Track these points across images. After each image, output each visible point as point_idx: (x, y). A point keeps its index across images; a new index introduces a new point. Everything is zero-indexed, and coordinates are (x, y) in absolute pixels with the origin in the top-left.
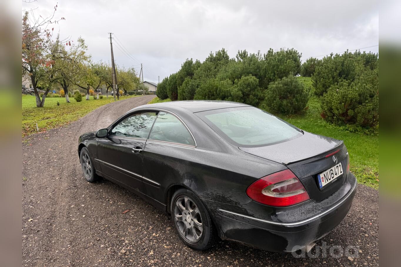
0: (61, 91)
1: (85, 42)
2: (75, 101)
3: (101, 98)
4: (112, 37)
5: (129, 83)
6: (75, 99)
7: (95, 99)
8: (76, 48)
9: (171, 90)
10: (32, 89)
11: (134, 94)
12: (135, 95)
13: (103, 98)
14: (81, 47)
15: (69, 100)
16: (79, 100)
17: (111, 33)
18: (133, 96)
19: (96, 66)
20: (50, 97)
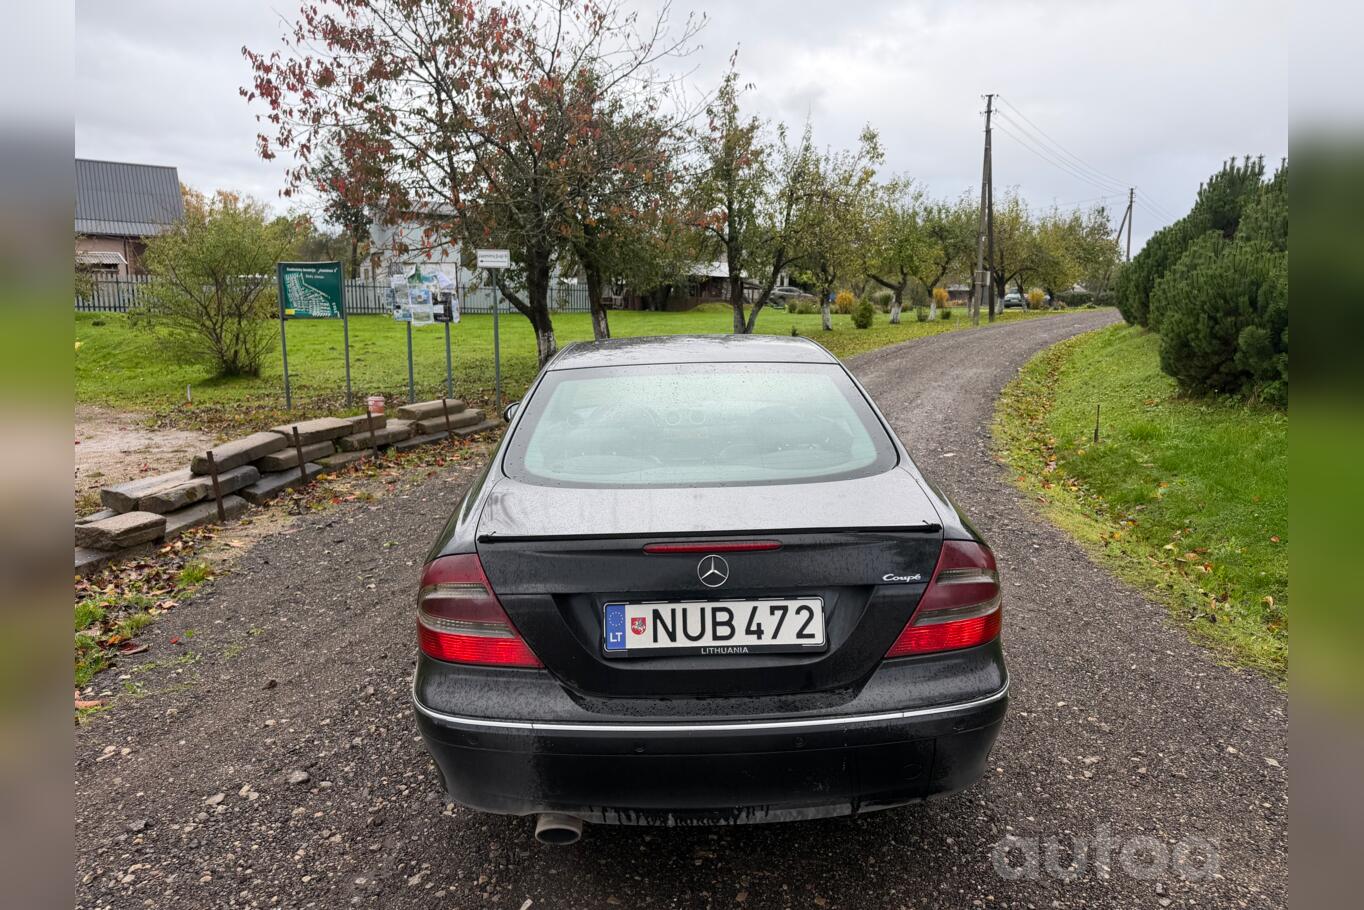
0: (840, 295)
1: (879, 140)
2: (853, 324)
3: (946, 316)
4: (993, 108)
5: (1057, 263)
6: (853, 318)
7: (922, 319)
8: (852, 161)
9: (1141, 286)
10: (782, 290)
11: (1085, 302)
12: (1089, 307)
13: (951, 318)
14: (869, 156)
15: (830, 324)
16: (864, 322)
17: (990, 97)
18: (1081, 311)
19: (939, 212)
20: (810, 313)
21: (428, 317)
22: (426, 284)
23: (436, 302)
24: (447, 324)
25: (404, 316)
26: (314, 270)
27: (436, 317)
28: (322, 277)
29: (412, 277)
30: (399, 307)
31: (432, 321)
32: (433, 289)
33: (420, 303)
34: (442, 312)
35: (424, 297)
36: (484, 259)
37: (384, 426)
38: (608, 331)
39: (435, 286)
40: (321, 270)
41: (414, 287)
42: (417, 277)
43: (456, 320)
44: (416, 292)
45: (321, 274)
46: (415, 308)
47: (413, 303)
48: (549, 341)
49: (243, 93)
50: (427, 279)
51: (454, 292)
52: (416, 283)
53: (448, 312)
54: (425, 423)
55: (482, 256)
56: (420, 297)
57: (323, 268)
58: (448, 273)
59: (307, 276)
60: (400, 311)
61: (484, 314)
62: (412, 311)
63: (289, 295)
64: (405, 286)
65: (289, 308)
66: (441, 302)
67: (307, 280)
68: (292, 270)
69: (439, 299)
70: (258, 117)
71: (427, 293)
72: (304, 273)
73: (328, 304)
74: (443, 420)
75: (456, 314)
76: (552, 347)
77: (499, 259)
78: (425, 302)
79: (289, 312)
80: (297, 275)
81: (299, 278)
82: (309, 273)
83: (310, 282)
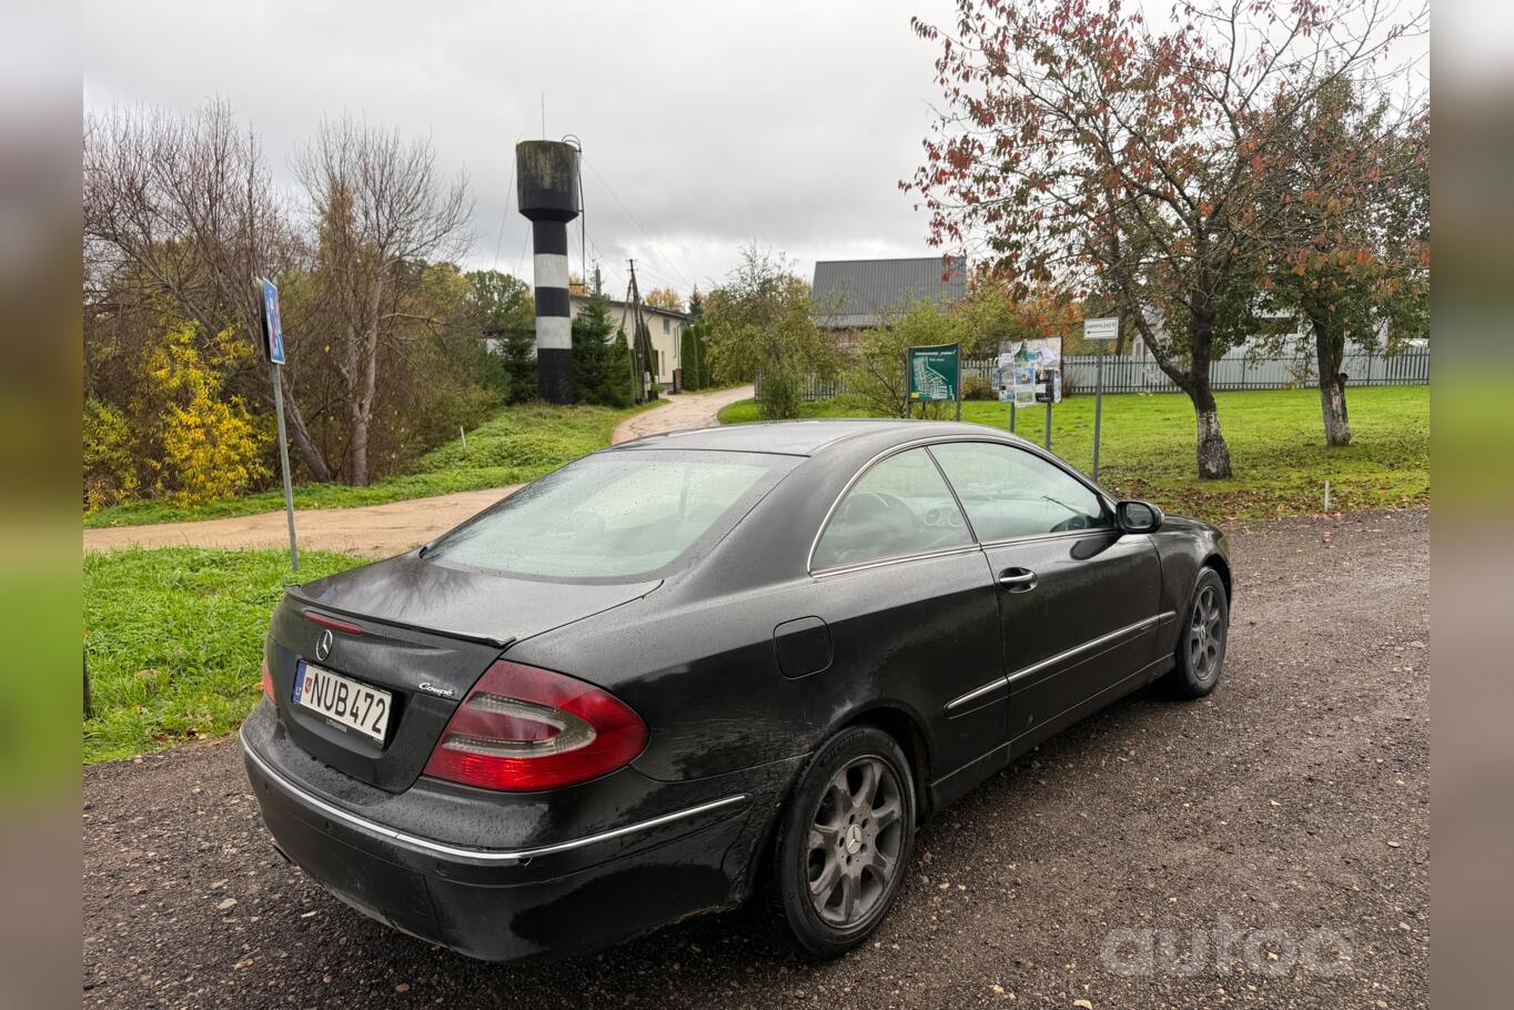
21: (1030, 398)
22: (1031, 361)
23: (1039, 382)
24: (1049, 405)
25: (1009, 397)
26: (936, 353)
27: (1038, 396)
28: (942, 360)
29: (1019, 354)
30: (1004, 388)
31: (1033, 402)
32: (1036, 367)
33: (1024, 382)
34: (1044, 392)
35: (1028, 375)
36: (1091, 330)
38: (1344, 409)
39: (1039, 364)
40: (942, 353)
41: (1020, 366)
42: (1022, 354)
43: (1057, 400)
44: (1022, 371)
45: (943, 356)
46: (1018, 388)
47: (1017, 383)
48: (1209, 423)
49: (901, 185)
50: (1032, 357)
51: (1057, 369)
52: (1022, 362)
53: (1050, 391)
55: (1090, 327)
56: (1024, 376)
57: (944, 351)
58: (1053, 349)
59: (931, 359)
60: (1005, 392)
61: (1088, 394)
62: (1016, 392)
63: (916, 379)
64: (1012, 365)
65: (915, 391)
66: (1044, 381)
67: (931, 364)
68: (920, 354)
69: (1041, 378)
70: (916, 207)
71: (1031, 372)
72: (929, 357)
73: (945, 387)
75: (1057, 394)
76: (1213, 431)
77: (1107, 329)
78: (1028, 381)
79: (915, 395)
80: (922, 360)
81: (924, 362)
82: (933, 357)
83: (932, 365)
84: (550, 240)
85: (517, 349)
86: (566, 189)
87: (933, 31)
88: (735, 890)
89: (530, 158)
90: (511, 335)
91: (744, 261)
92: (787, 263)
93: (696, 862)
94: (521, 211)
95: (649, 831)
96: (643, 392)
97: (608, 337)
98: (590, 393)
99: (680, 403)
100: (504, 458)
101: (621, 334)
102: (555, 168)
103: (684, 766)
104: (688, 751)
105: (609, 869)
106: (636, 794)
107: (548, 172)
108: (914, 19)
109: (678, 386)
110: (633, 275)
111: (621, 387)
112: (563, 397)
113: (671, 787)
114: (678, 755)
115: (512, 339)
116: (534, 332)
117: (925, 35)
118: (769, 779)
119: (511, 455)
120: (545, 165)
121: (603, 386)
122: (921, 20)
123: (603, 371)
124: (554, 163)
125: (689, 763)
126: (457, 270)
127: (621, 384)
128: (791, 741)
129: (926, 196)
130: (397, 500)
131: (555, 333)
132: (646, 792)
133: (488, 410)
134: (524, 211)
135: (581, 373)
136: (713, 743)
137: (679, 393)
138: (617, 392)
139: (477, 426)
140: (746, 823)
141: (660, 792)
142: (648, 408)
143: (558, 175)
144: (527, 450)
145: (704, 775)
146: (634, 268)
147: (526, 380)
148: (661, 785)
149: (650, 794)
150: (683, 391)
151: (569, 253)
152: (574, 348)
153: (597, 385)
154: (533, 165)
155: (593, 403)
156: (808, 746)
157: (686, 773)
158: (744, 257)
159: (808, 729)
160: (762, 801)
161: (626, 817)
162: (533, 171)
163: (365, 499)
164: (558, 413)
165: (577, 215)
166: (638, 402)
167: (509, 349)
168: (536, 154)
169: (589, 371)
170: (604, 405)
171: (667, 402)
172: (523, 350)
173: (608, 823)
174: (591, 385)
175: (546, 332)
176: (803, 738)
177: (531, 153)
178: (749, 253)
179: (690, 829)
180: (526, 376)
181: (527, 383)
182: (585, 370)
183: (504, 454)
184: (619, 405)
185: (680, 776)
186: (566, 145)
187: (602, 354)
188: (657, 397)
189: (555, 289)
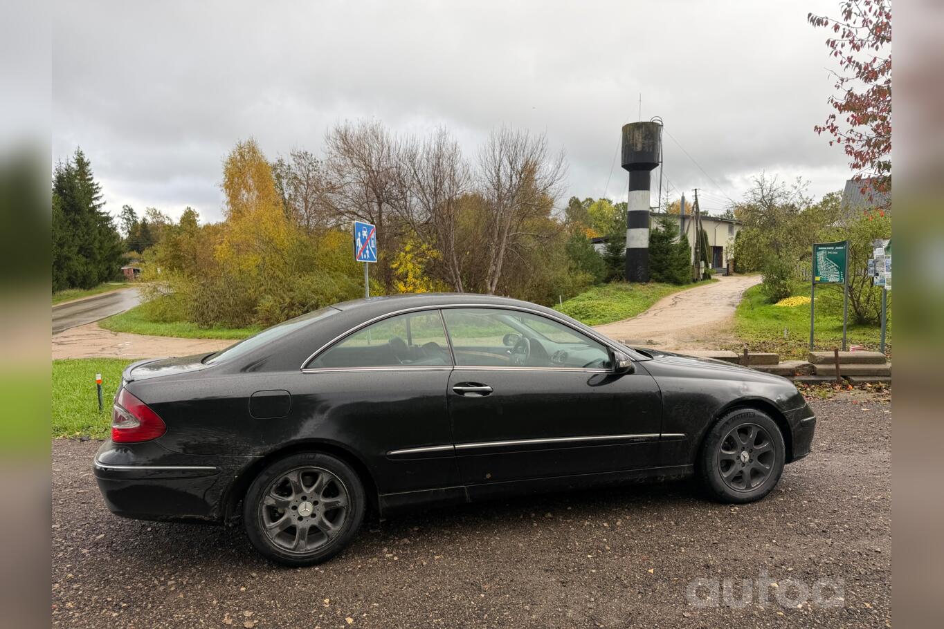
25: (881, 281)
26: (833, 248)
28: (836, 253)
29: (887, 249)
30: (877, 275)
37: (777, 363)
40: (837, 248)
41: (889, 257)
44: (889, 262)
45: (837, 250)
46: (888, 274)
47: (887, 270)
52: (891, 254)
54: (818, 367)
57: (837, 246)
59: (829, 253)
60: (878, 277)
62: (886, 277)
63: (818, 267)
64: (882, 257)
65: (817, 276)
68: (822, 248)
72: (828, 250)
73: (838, 273)
74: (833, 367)
79: (818, 279)
80: (823, 252)
81: (824, 254)
82: (830, 250)
83: (830, 257)
84: (639, 181)
85: (616, 250)
86: (651, 150)
87: (824, 20)
88: (213, 511)
89: (629, 134)
90: (613, 241)
91: (756, 185)
92: (802, 184)
93: (188, 491)
94: (623, 166)
95: (161, 471)
96: (699, 274)
97: (674, 239)
98: (658, 276)
99: (726, 282)
100: (576, 314)
101: (684, 238)
102: (645, 138)
103: (183, 447)
104: (187, 440)
105: (142, 483)
106: (158, 455)
107: (640, 140)
108: (810, 15)
109: (731, 270)
110: (696, 199)
111: (681, 271)
112: (640, 278)
113: (176, 454)
114: (180, 441)
115: (613, 243)
116: (625, 238)
117: (819, 25)
118: (232, 463)
119: (580, 313)
120: (638, 137)
121: (667, 271)
122: (815, 14)
123: (668, 261)
124: (644, 135)
125: (186, 447)
126: (610, 202)
127: (681, 269)
128: (249, 448)
129: (836, 135)
130: (496, 335)
131: (639, 239)
132: (162, 454)
133: (586, 286)
134: (624, 166)
135: (653, 262)
136: (202, 440)
137: (731, 275)
138: (677, 274)
139: (578, 295)
140: (216, 481)
141: (170, 455)
142: (700, 285)
143: (646, 142)
144: (589, 310)
145: (193, 453)
146: (698, 194)
147: (619, 267)
148: (170, 453)
149: (164, 455)
150: (734, 274)
151: (651, 189)
152: (650, 247)
153: (664, 270)
154: (631, 138)
155: (659, 281)
156: (259, 452)
157: (184, 450)
158: (756, 183)
159: (261, 444)
160: (226, 472)
161: (151, 462)
162: (631, 142)
163: (481, 333)
164: (631, 288)
165: (658, 165)
166: (695, 281)
167: (611, 249)
168: (634, 131)
169: (659, 262)
170: (667, 283)
171: (717, 281)
172: (618, 250)
173: (142, 463)
174: (660, 271)
175: (633, 237)
176: (257, 448)
177: (631, 131)
178: (760, 180)
179: (182, 475)
180: (618, 265)
181: (619, 269)
182: (656, 260)
183: (577, 312)
184: (678, 283)
185: (181, 451)
186: (652, 123)
187: (668, 251)
188: (710, 278)
189: (640, 211)
